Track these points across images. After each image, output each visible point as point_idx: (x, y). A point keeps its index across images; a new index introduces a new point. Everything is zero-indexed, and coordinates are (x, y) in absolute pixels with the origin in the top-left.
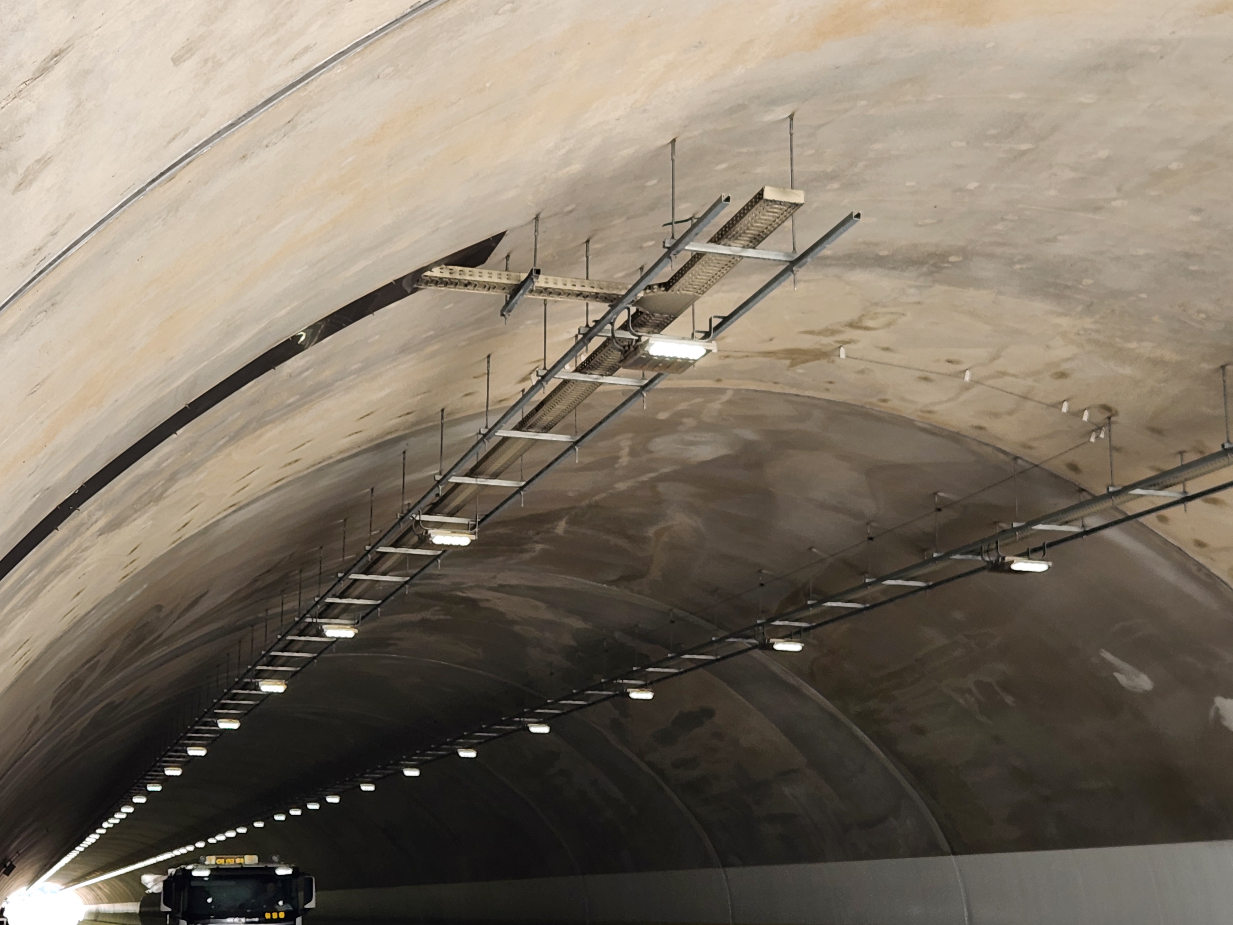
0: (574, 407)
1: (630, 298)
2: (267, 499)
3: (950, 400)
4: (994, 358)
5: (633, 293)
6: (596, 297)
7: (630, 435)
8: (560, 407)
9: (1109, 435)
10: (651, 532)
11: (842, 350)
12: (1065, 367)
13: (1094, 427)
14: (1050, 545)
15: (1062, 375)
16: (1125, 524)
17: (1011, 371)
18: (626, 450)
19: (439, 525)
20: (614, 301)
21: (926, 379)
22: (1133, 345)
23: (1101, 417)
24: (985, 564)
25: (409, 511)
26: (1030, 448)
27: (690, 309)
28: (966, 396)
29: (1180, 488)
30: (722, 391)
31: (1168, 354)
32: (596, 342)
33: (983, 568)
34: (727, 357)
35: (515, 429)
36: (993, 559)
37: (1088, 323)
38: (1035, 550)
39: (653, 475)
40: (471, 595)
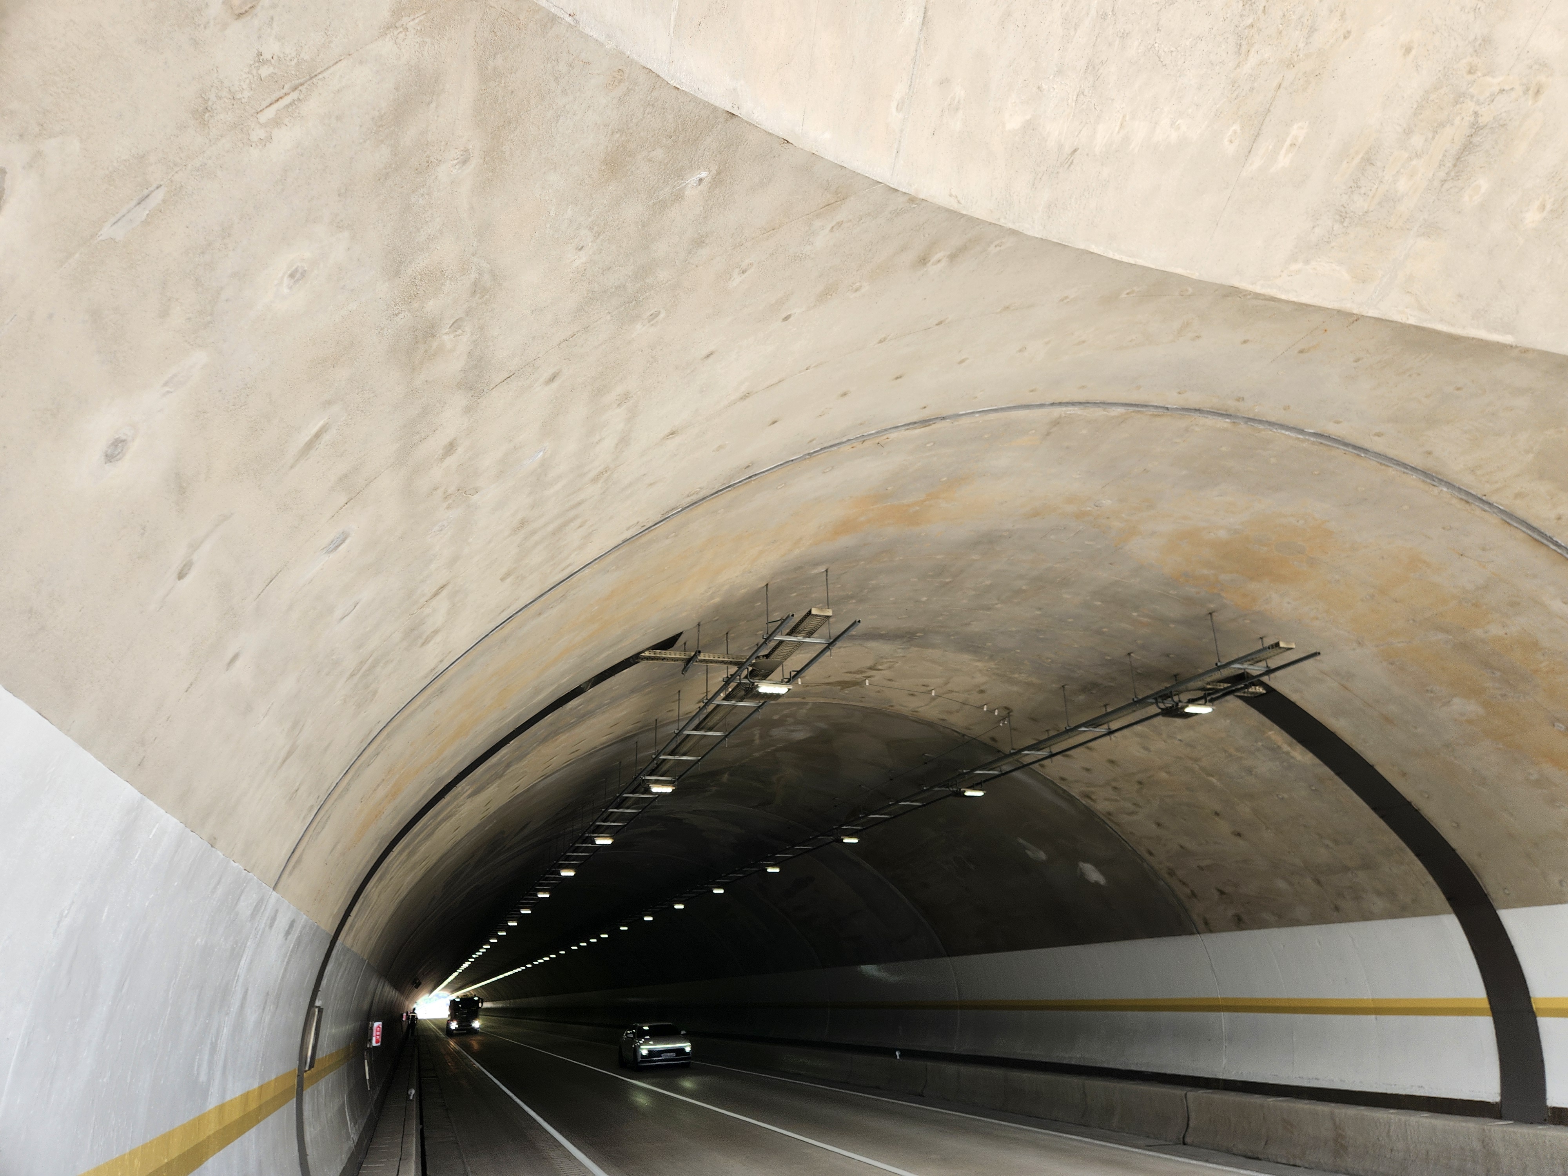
0: (724, 717)
1: (748, 663)
2: (562, 771)
3: (926, 705)
4: (947, 683)
5: (749, 661)
6: (731, 663)
7: (758, 728)
8: (716, 718)
9: (1009, 722)
10: (774, 779)
11: (867, 681)
12: (982, 688)
13: (1001, 718)
14: (985, 781)
15: (982, 692)
16: (1023, 769)
17: (956, 690)
18: (757, 737)
19: (657, 782)
20: (740, 665)
21: (912, 695)
22: (1016, 676)
23: (1005, 713)
24: (951, 792)
25: (639, 774)
26: (970, 729)
27: (780, 668)
28: (934, 703)
29: (1048, 750)
30: (807, 703)
31: (1034, 680)
32: (733, 685)
33: (950, 795)
34: (807, 686)
35: (694, 730)
36: (955, 789)
37: (992, 665)
38: (977, 784)
39: (772, 748)
40: (678, 816)
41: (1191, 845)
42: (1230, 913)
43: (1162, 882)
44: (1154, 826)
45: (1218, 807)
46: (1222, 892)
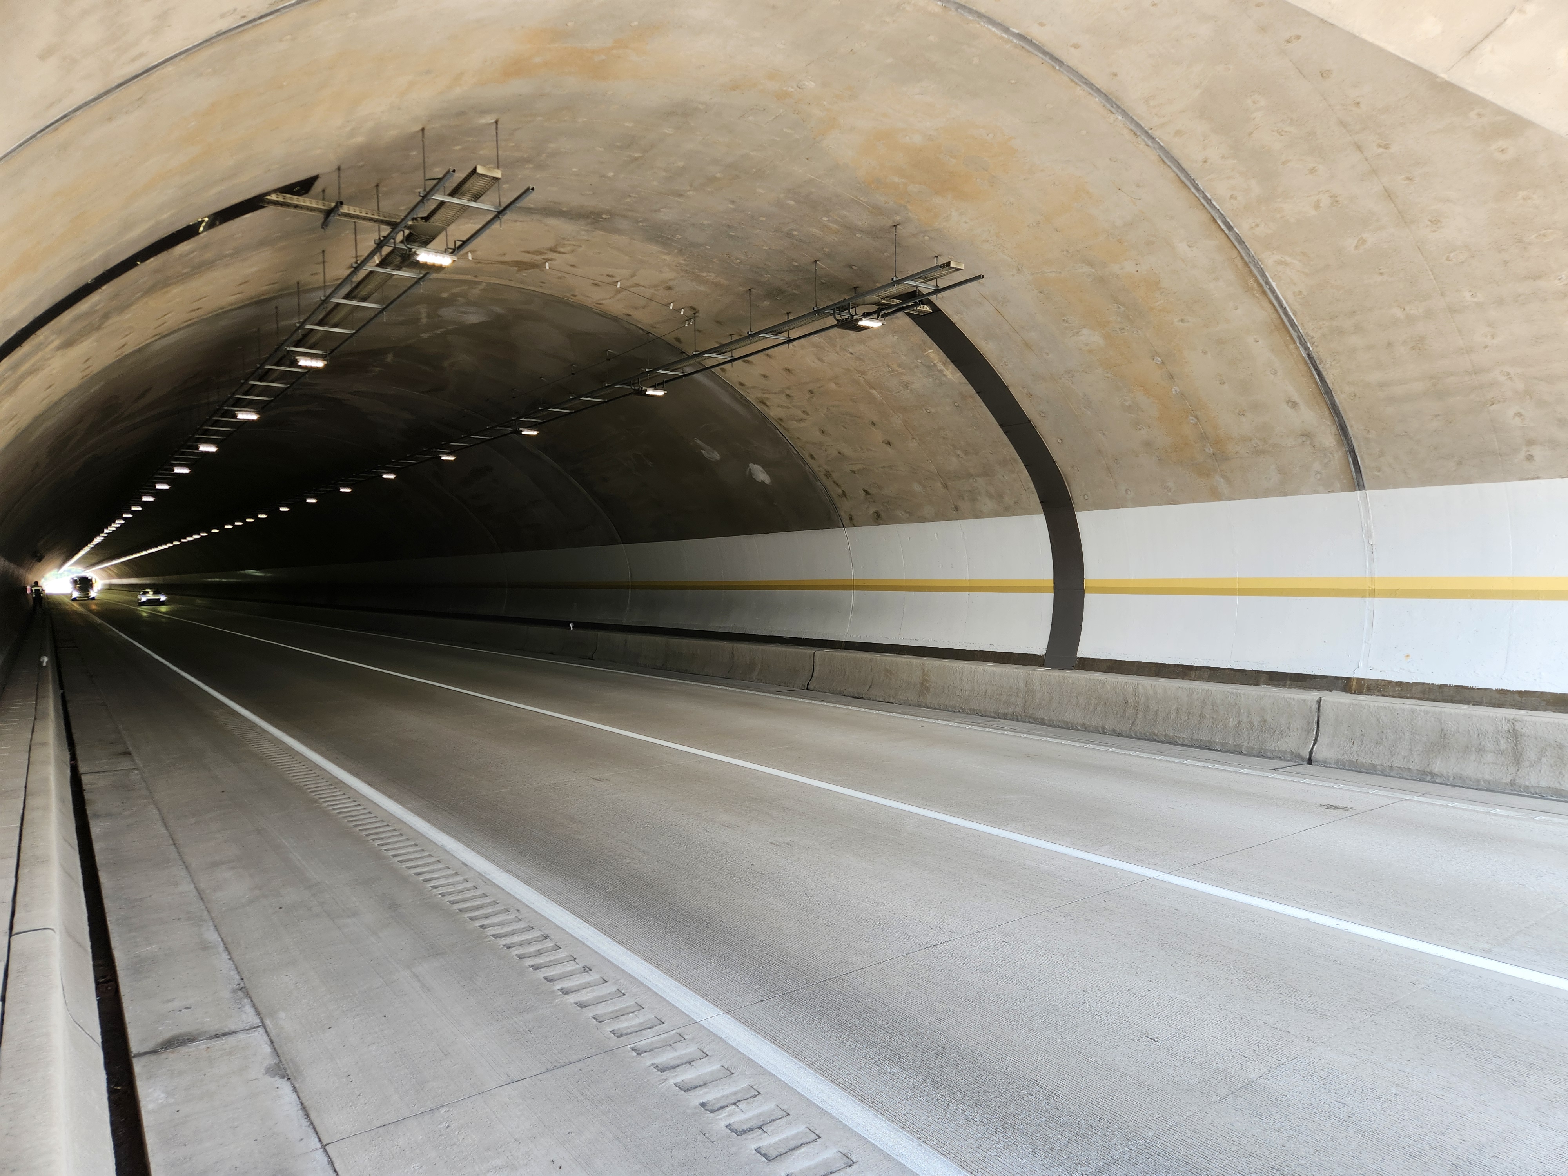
1: (404, 225)
3: (610, 298)
4: (633, 276)
5: (404, 222)
6: (383, 222)
7: (422, 304)
8: (370, 287)
9: (694, 323)
10: (446, 364)
11: (547, 264)
12: (671, 283)
13: (687, 319)
14: (666, 382)
15: (669, 288)
16: (703, 372)
17: (642, 284)
18: (424, 315)
19: (304, 355)
20: (394, 226)
21: (596, 284)
22: (704, 274)
23: (690, 313)
24: (633, 391)
25: (283, 344)
26: (655, 328)
28: (619, 296)
29: (730, 354)
30: (479, 283)
31: (722, 281)
32: (387, 249)
33: (632, 393)
35: (344, 298)
36: (637, 388)
37: (681, 260)
38: (659, 384)
39: (442, 330)
40: (336, 396)
41: (847, 451)
42: (872, 510)
43: (820, 484)
44: (818, 433)
45: (875, 419)
46: (867, 493)
